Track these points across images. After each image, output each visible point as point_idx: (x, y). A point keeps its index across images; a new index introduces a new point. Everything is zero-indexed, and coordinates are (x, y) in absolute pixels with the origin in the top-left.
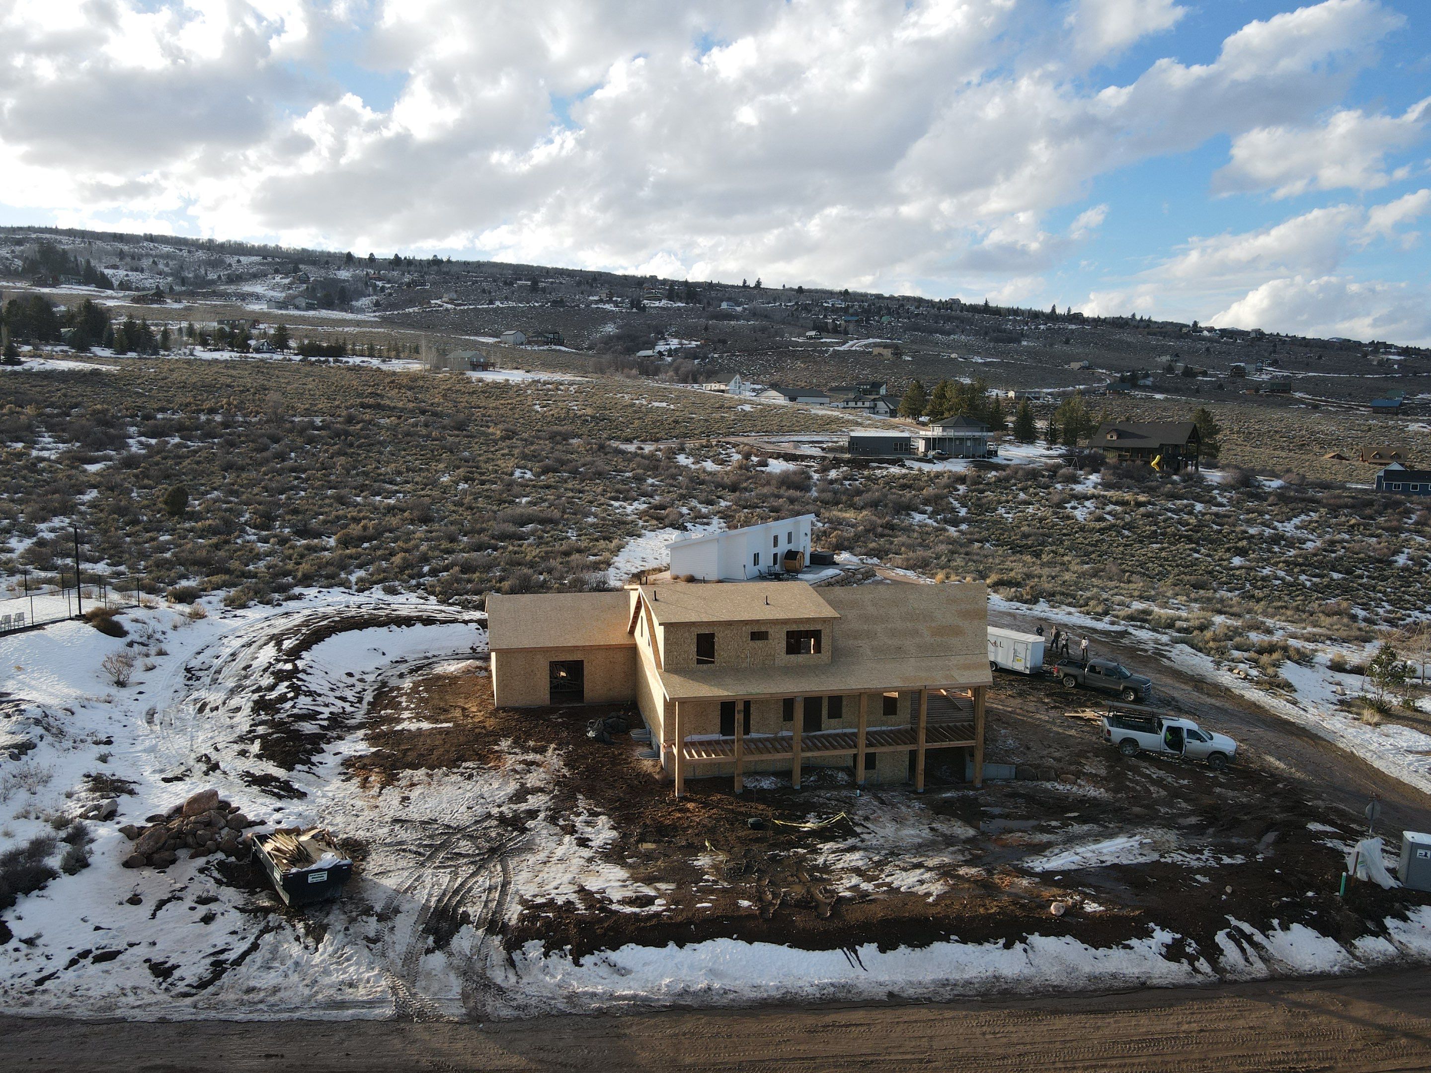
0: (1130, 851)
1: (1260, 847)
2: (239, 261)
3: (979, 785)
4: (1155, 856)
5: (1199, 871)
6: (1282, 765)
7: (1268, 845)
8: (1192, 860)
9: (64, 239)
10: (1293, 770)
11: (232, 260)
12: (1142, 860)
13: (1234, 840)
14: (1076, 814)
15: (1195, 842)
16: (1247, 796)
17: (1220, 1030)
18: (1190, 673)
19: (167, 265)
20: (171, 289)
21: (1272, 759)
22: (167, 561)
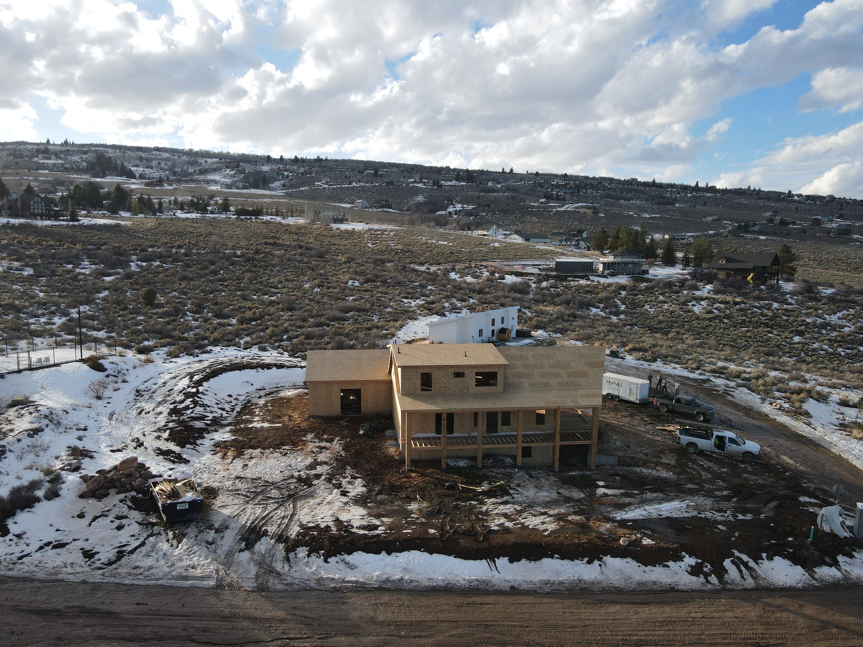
0: (679, 510)
1: (764, 510)
2: (206, 161)
3: (594, 468)
4: (695, 513)
5: (721, 523)
6: (792, 462)
7: (771, 509)
8: (718, 516)
9: (110, 150)
10: (798, 465)
11: (202, 161)
12: (686, 515)
13: (749, 506)
14: (651, 487)
15: (724, 505)
16: (763, 479)
17: (716, 618)
18: (744, 405)
19: (166, 164)
20: (168, 178)
21: (785, 458)
22: (138, 330)
